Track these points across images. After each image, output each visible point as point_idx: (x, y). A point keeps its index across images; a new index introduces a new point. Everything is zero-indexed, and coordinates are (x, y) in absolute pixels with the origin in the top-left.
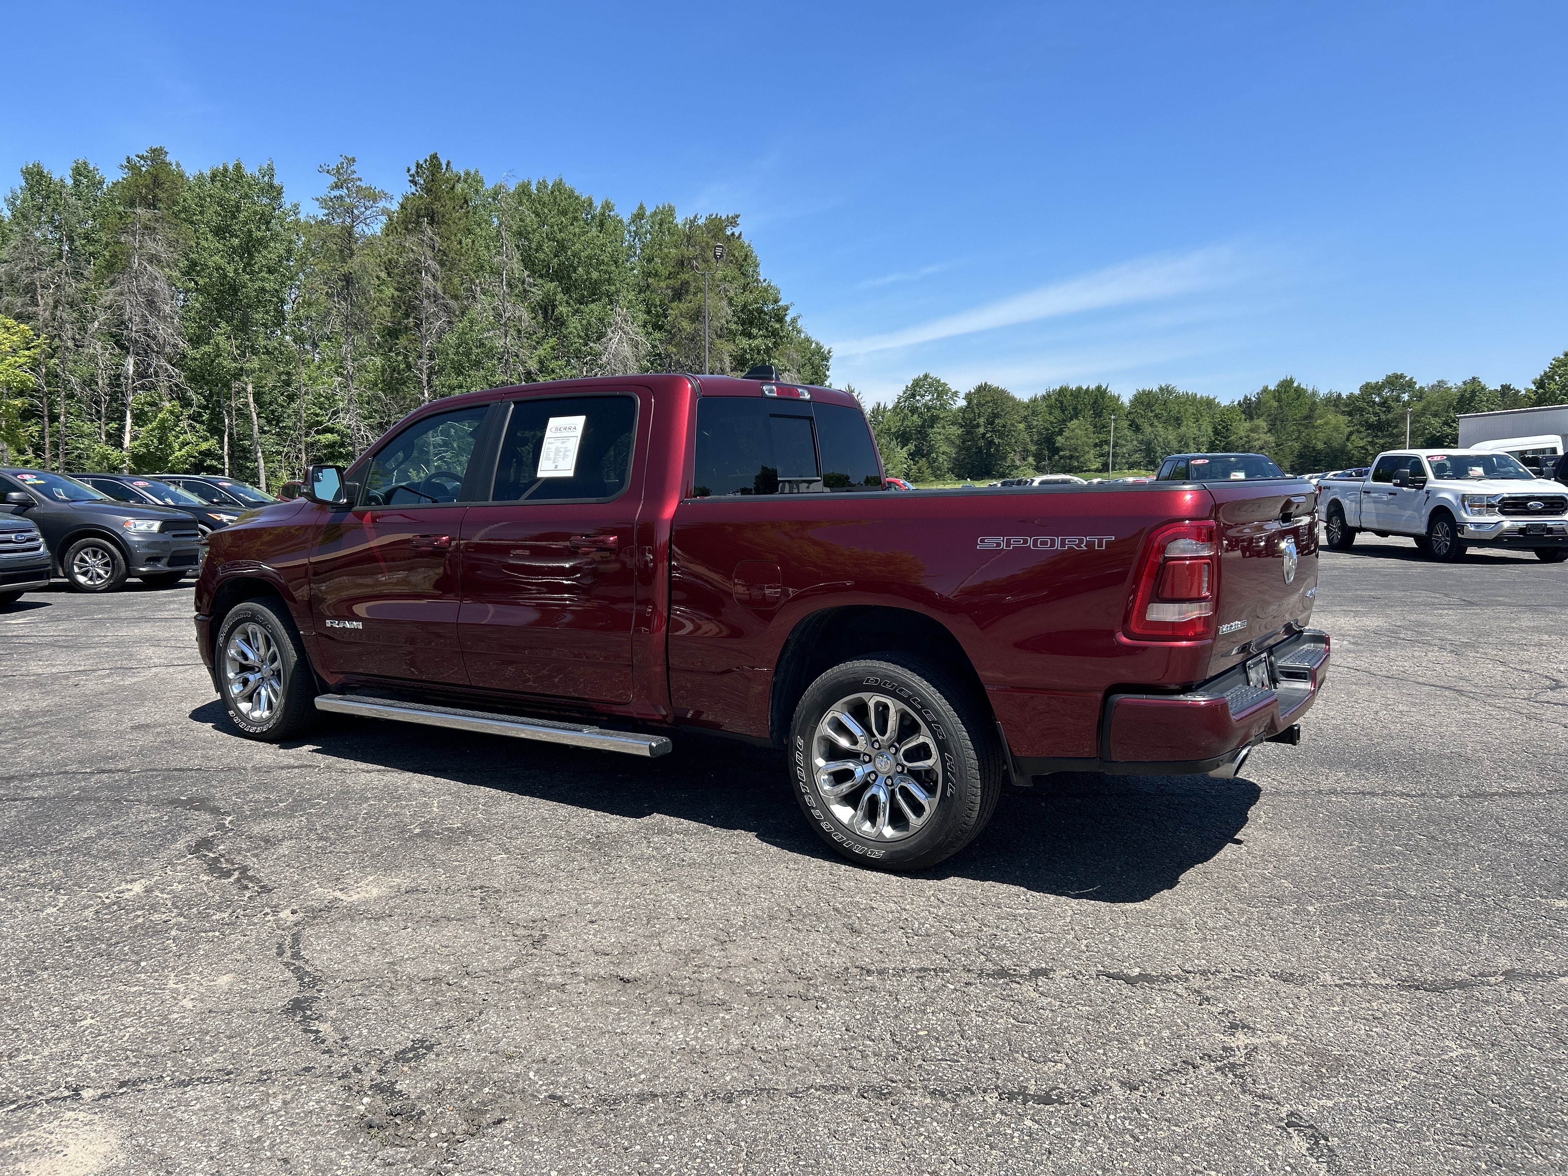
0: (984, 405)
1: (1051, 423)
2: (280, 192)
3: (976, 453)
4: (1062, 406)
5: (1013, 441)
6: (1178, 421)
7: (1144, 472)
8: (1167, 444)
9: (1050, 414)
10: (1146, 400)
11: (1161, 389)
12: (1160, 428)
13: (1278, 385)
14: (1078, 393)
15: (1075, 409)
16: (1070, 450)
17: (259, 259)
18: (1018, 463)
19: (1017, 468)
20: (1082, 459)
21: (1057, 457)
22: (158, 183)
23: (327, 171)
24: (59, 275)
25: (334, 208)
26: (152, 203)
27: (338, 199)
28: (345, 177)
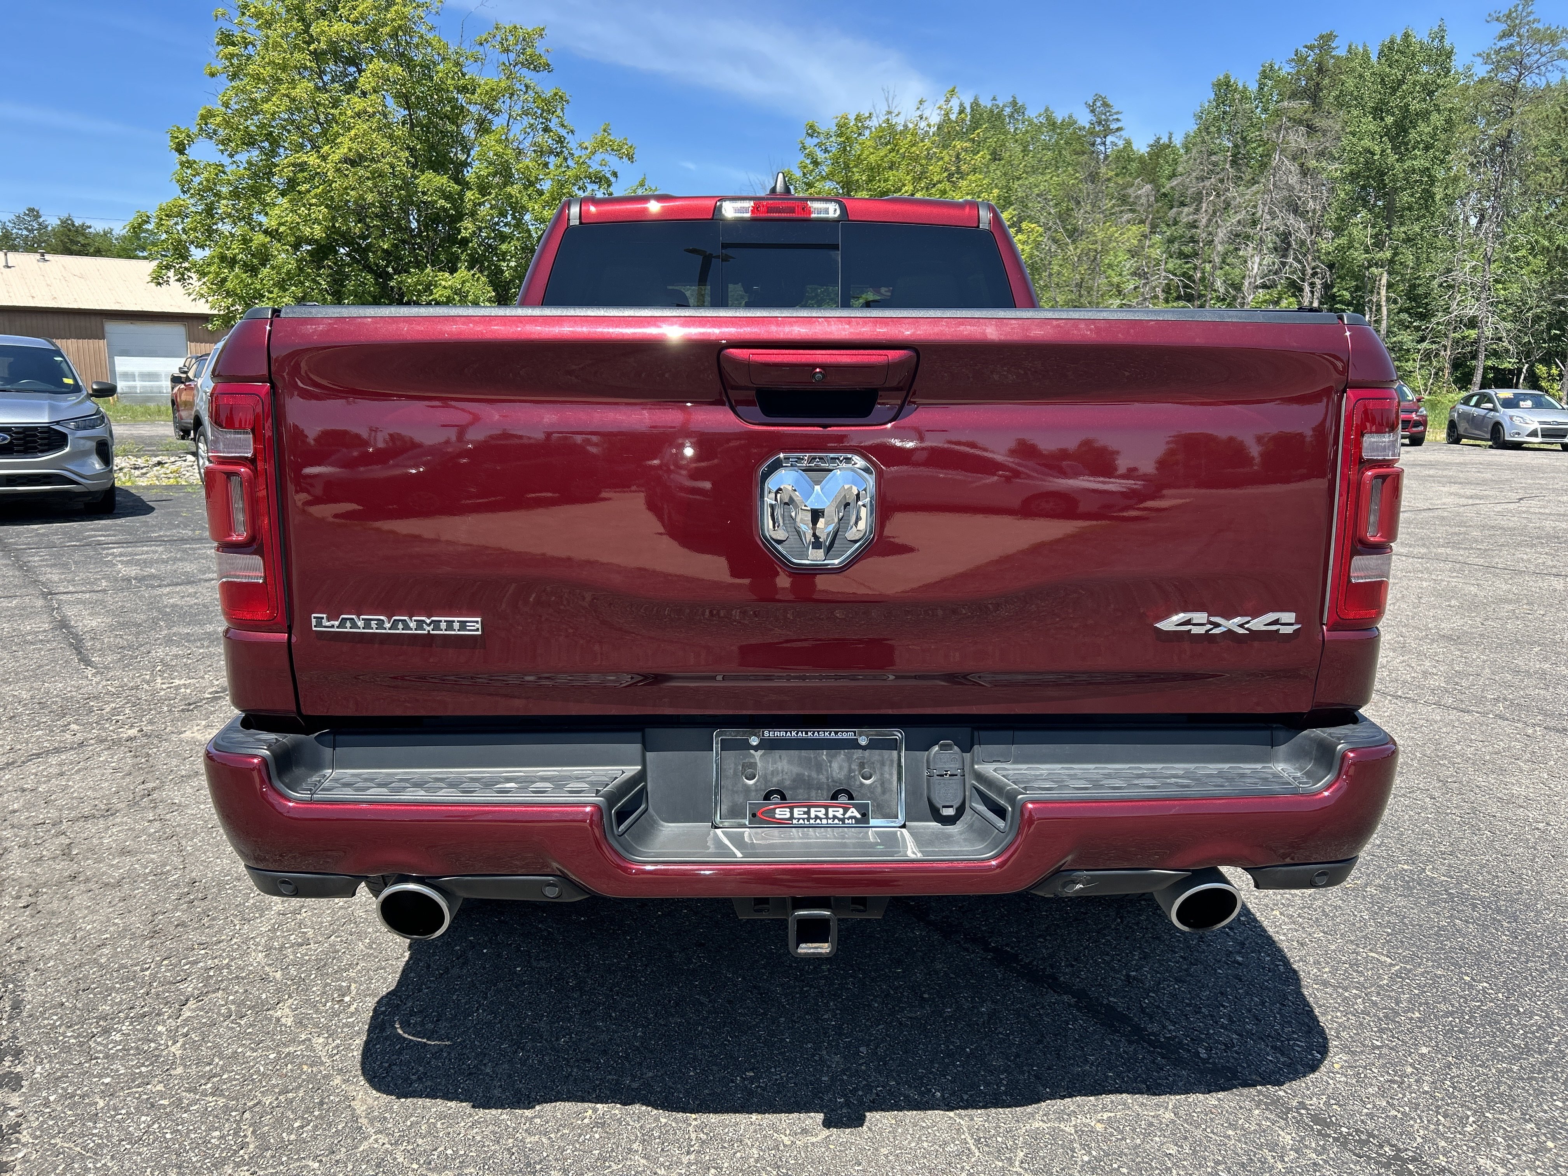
2: (1449, 55)
17: (1413, 135)
22: (1320, 70)
23: (1498, 19)
24: (1222, 181)
25: (1499, 62)
26: (1314, 95)
27: (1506, 50)
28: (1517, 22)
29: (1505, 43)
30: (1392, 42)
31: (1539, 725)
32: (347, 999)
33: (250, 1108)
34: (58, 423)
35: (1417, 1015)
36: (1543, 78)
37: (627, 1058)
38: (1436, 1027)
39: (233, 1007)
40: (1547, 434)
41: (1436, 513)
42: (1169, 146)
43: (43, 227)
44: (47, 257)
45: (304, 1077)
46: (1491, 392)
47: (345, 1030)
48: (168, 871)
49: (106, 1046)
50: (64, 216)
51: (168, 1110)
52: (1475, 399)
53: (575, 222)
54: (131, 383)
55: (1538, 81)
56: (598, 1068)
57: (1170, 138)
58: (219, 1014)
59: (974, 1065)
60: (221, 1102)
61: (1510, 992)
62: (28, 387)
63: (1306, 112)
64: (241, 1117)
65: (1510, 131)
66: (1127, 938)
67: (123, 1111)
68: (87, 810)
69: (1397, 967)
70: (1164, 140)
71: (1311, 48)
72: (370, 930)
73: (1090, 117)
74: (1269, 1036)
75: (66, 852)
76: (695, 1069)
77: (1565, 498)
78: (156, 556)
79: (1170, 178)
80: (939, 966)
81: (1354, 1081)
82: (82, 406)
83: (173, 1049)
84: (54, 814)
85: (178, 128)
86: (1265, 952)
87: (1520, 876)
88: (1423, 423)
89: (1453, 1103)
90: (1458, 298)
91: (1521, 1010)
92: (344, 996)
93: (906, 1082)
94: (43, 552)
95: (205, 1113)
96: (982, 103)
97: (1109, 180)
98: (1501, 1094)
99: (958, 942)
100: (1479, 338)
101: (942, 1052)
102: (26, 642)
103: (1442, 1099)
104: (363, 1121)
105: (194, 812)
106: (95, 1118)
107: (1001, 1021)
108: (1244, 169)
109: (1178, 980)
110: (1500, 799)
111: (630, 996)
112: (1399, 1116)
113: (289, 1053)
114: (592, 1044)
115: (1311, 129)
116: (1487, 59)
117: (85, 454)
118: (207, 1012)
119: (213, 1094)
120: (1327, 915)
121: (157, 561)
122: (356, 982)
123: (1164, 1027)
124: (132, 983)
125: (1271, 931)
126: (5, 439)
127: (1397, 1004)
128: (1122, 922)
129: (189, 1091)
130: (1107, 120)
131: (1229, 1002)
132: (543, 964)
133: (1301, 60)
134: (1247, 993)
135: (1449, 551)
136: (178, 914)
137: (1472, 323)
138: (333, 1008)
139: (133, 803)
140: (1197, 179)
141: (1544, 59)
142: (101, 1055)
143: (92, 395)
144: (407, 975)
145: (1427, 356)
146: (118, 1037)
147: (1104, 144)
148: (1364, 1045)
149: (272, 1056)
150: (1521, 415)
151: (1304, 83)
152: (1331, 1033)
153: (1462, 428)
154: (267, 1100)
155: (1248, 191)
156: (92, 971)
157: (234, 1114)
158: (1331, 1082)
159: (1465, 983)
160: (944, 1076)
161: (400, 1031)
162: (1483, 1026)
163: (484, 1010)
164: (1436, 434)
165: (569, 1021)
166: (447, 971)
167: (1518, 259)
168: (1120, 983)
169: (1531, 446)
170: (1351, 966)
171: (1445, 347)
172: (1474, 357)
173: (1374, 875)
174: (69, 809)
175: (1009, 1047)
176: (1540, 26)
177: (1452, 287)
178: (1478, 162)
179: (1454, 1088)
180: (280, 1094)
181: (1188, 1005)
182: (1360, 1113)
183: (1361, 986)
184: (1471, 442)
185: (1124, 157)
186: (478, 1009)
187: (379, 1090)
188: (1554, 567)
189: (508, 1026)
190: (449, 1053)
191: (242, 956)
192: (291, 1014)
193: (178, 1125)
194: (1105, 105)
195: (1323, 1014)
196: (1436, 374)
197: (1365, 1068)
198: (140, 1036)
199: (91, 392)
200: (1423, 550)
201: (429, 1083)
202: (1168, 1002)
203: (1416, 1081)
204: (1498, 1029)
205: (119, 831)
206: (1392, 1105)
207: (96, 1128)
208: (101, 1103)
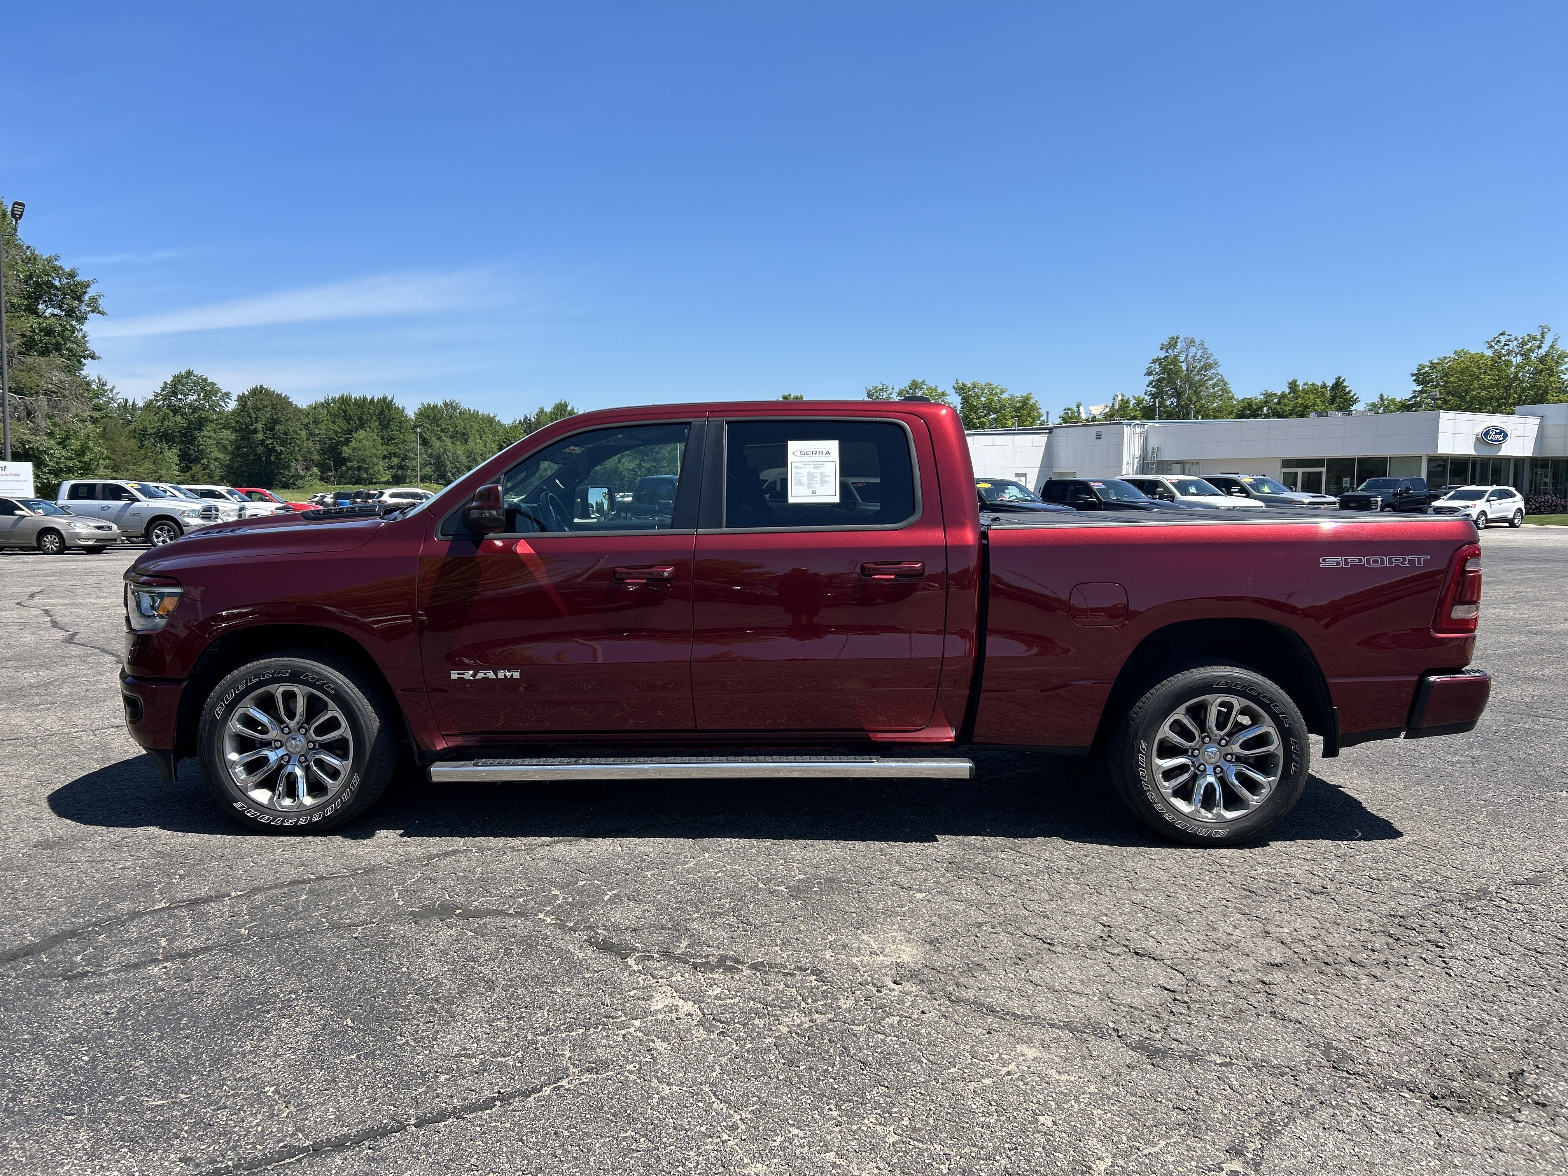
0: (261, 409)
1: (336, 432)
3: (255, 460)
4: (346, 415)
5: (297, 449)
6: (464, 437)
7: (435, 486)
8: (456, 459)
9: (334, 422)
10: (432, 415)
11: (446, 404)
12: (448, 441)
13: (554, 408)
14: (362, 404)
15: (360, 419)
16: (358, 462)
18: (302, 473)
19: (302, 478)
20: (371, 471)
21: (344, 468)
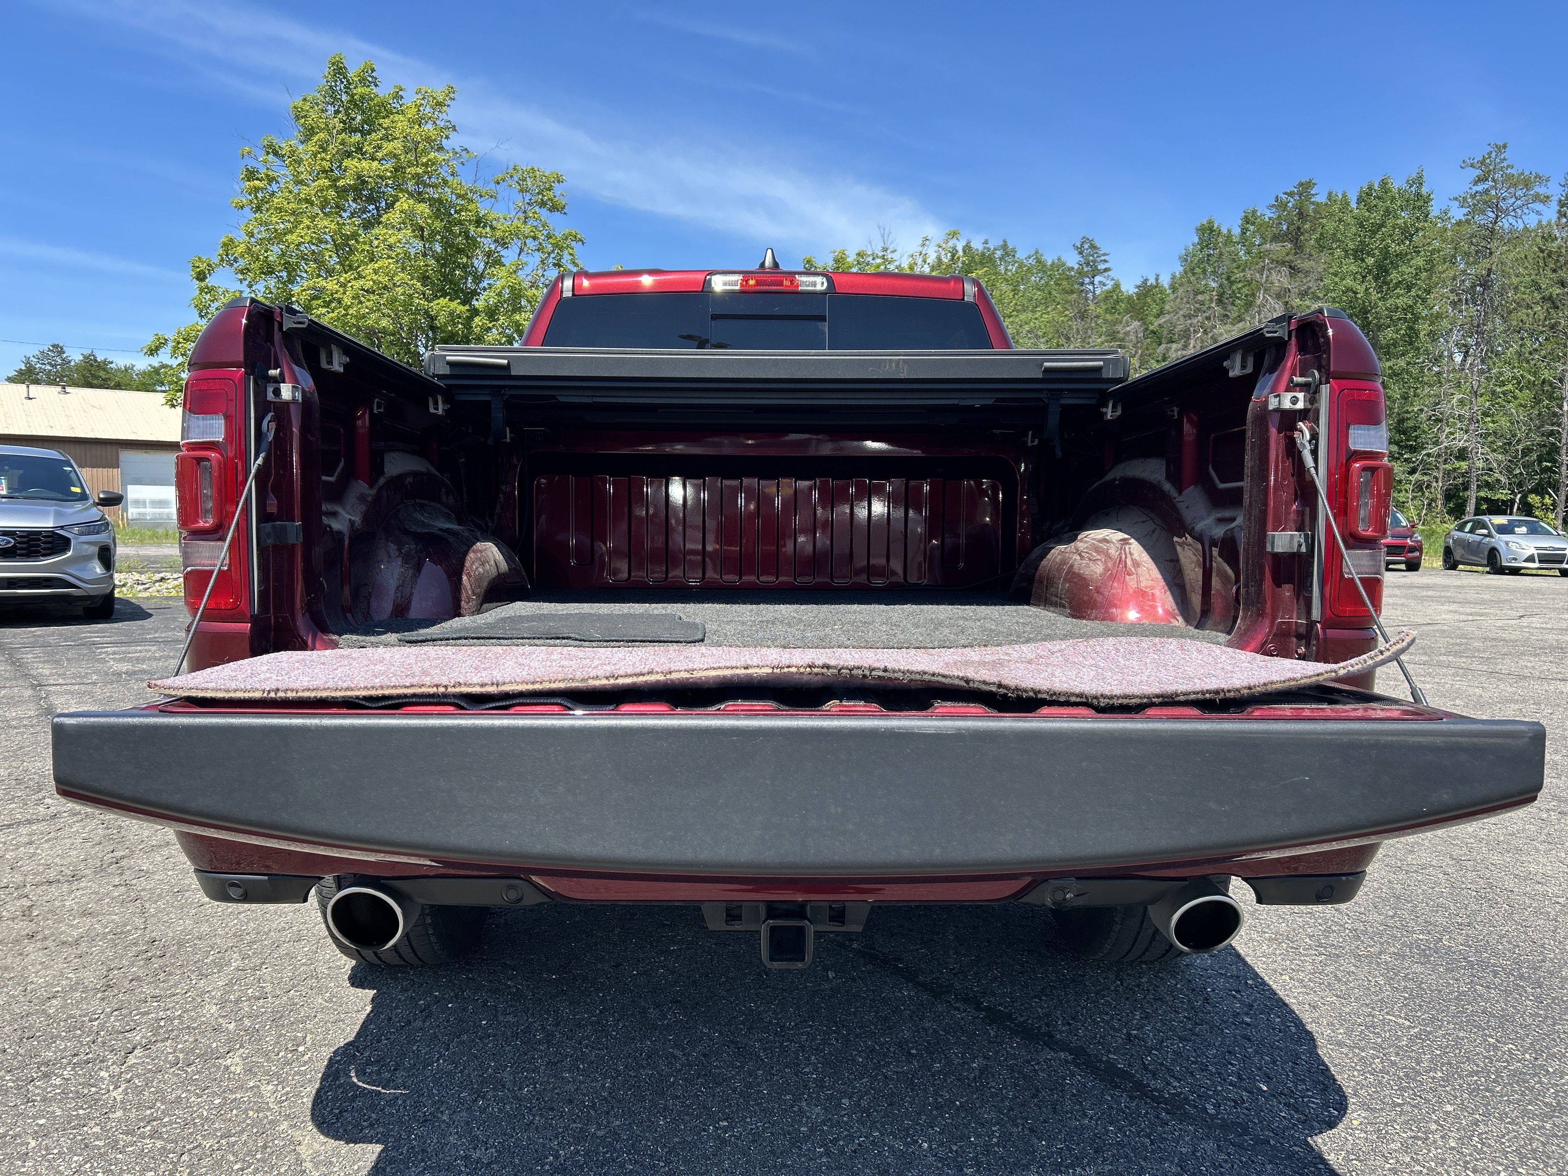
2: (1427, 200)
17: (1394, 276)
22: (1301, 215)
23: (1472, 166)
24: (1208, 318)
25: (1474, 205)
26: (1295, 237)
27: (1481, 194)
28: (1491, 168)
29: (1480, 188)
30: (1370, 188)
31: (1554, 811)
32: (301, 1049)
33: (189, 1150)
34: (62, 527)
35: (1440, 1074)
36: (1520, 221)
37: (593, 1106)
38: (1461, 1086)
39: (181, 1056)
40: (1543, 559)
41: (1436, 627)
42: (1156, 287)
43: (66, 362)
44: (68, 389)
45: (249, 1121)
46: (1485, 518)
47: (296, 1078)
48: (129, 931)
49: (44, 1089)
50: (87, 352)
51: (102, 1151)
52: (1469, 526)
53: (568, 294)
54: (142, 510)
55: (1514, 223)
56: (562, 1116)
57: (1157, 280)
58: (166, 1061)
59: (964, 1118)
60: (159, 1144)
61: (1538, 1054)
62: (35, 495)
63: (1287, 255)
64: (179, 1160)
65: (1490, 271)
66: (1127, 999)
67: (56, 1151)
68: (52, 875)
69: (1416, 1030)
70: (1152, 281)
71: (1291, 194)
72: (332, 985)
73: (1079, 258)
74: (1281, 1093)
75: (27, 913)
76: (665, 1118)
77: (1567, 616)
78: (149, 655)
79: (1158, 316)
80: (927, 1025)
81: (1375, 1137)
82: (86, 513)
83: (114, 1094)
84: (18, 878)
85: (199, 258)
86: (1275, 1014)
87: (1542, 946)
88: (1419, 548)
89: (1482, 1159)
90: (1447, 430)
91: (1551, 1070)
92: (298, 1046)
93: (892, 1133)
94: (37, 650)
95: (141, 1154)
96: (973, 245)
97: (1097, 317)
98: (1534, 1151)
99: (949, 1002)
100: (1470, 468)
101: (929, 1104)
102: (10, 727)
103: (1471, 1155)
104: (308, 1165)
105: (160, 878)
106: (24, 1158)
107: (993, 1076)
108: (1230, 307)
109: (1182, 1039)
110: (1516, 876)
111: (599, 1049)
112: (1425, 1171)
113: (235, 1099)
114: (557, 1094)
115: (1294, 270)
116: (1463, 203)
117: (88, 558)
118: (153, 1060)
119: (151, 1137)
120: (1339, 980)
121: (149, 659)
122: (312, 1033)
123: (1168, 1084)
124: (79, 1032)
125: (1281, 994)
126: (9, 542)
127: (1418, 1064)
128: (1122, 984)
129: (126, 1133)
130: (1094, 261)
131: (1238, 1060)
132: (510, 1018)
133: (1281, 206)
134: (1257, 1052)
135: (1451, 658)
136: (134, 969)
137: (1462, 454)
138: (286, 1057)
139: (101, 870)
140: (1184, 316)
141: (1519, 202)
142: (39, 1098)
143: (98, 504)
144: (366, 1027)
145: (1419, 487)
146: (58, 1081)
147: (1092, 283)
148: (1384, 1103)
149: (217, 1102)
150: (1516, 540)
151: (1285, 227)
152: (1349, 1091)
153: (1458, 554)
154: (207, 1144)
155: (1235, 328)
156: (38, 1021)
157: (171, 1156)
158: (1350, 1138)
159: (1490, 1045)
160: (932, 1127)
161: (355, 1080)
162: (1511, 1085)
163: (445, 1061)
164: (1432, 560)
165: (534, 1071)
166: (409, 1023)
167: (1504, 393)
168: (1120, 1041)
169: (1529, 572)
170: (1367, 1028)
171: (1436, 479)
172: (1466, 488)
173: (1388, 943)
174: (34, 874)
175: (1002, 1101)
176: (1513, 171)
177: (1441, 421)
178: (1460, 300)
179: (1483, 1144)
180: (222, 1137)
181: (1193, 1062)
182: (1383, 1169)
183: (1378, 1047)
184: (1469, 568)
185: (1113, 298)
186: (438, 1060)
187: (327, 1135)
188: (1560, 673)
189: (469, 1075)
190: (405, 1101)
191: (195, 1008)
192: (241, 1063)
193: (111, 1165)
194: (1093, 247)
195: (1339, 1073)
196: (1429, 505)
197: (1386, 1124)
198: (81, 1080)
199: (97, 501)
200: (1425, 658)
201: (381, 1129)
202: (1172, 1060)
203: (1442, 1137)
204: (1526, 1088)
205: (82, 895)
206: (1417, 1161)
207: (24, 1166)
208: (33, 1143)
